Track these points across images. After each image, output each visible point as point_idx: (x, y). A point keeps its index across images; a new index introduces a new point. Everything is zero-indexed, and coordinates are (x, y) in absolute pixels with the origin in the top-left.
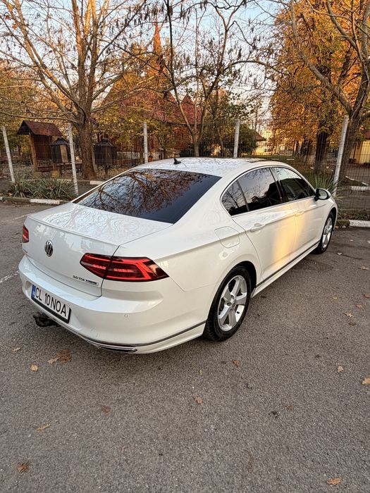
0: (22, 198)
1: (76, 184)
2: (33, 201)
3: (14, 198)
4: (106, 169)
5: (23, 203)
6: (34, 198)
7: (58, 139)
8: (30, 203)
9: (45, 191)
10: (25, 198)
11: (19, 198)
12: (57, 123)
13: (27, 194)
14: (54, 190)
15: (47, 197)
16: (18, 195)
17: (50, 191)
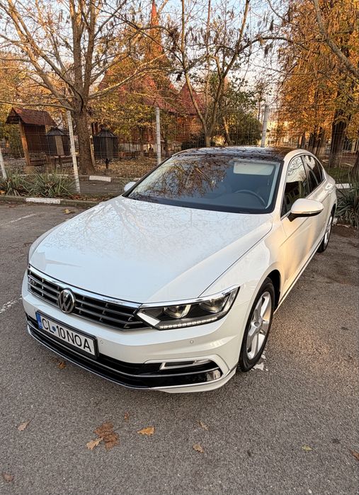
0: (16, 197)
1: (77, 180)
2: (29, 200)
3: (7, 196)
4: (107, 162)
5: (17, 202)
6: (30, 196)
7: (52, 129)
8: (25, 202)
9: (43, 189)
10: (20, 197)
11: (13, 197)
12: (50, 110)
13: (22, 192)
14: (53, 187)
15: (45, 195)
16: (12, 193)
17: (48, 188)
